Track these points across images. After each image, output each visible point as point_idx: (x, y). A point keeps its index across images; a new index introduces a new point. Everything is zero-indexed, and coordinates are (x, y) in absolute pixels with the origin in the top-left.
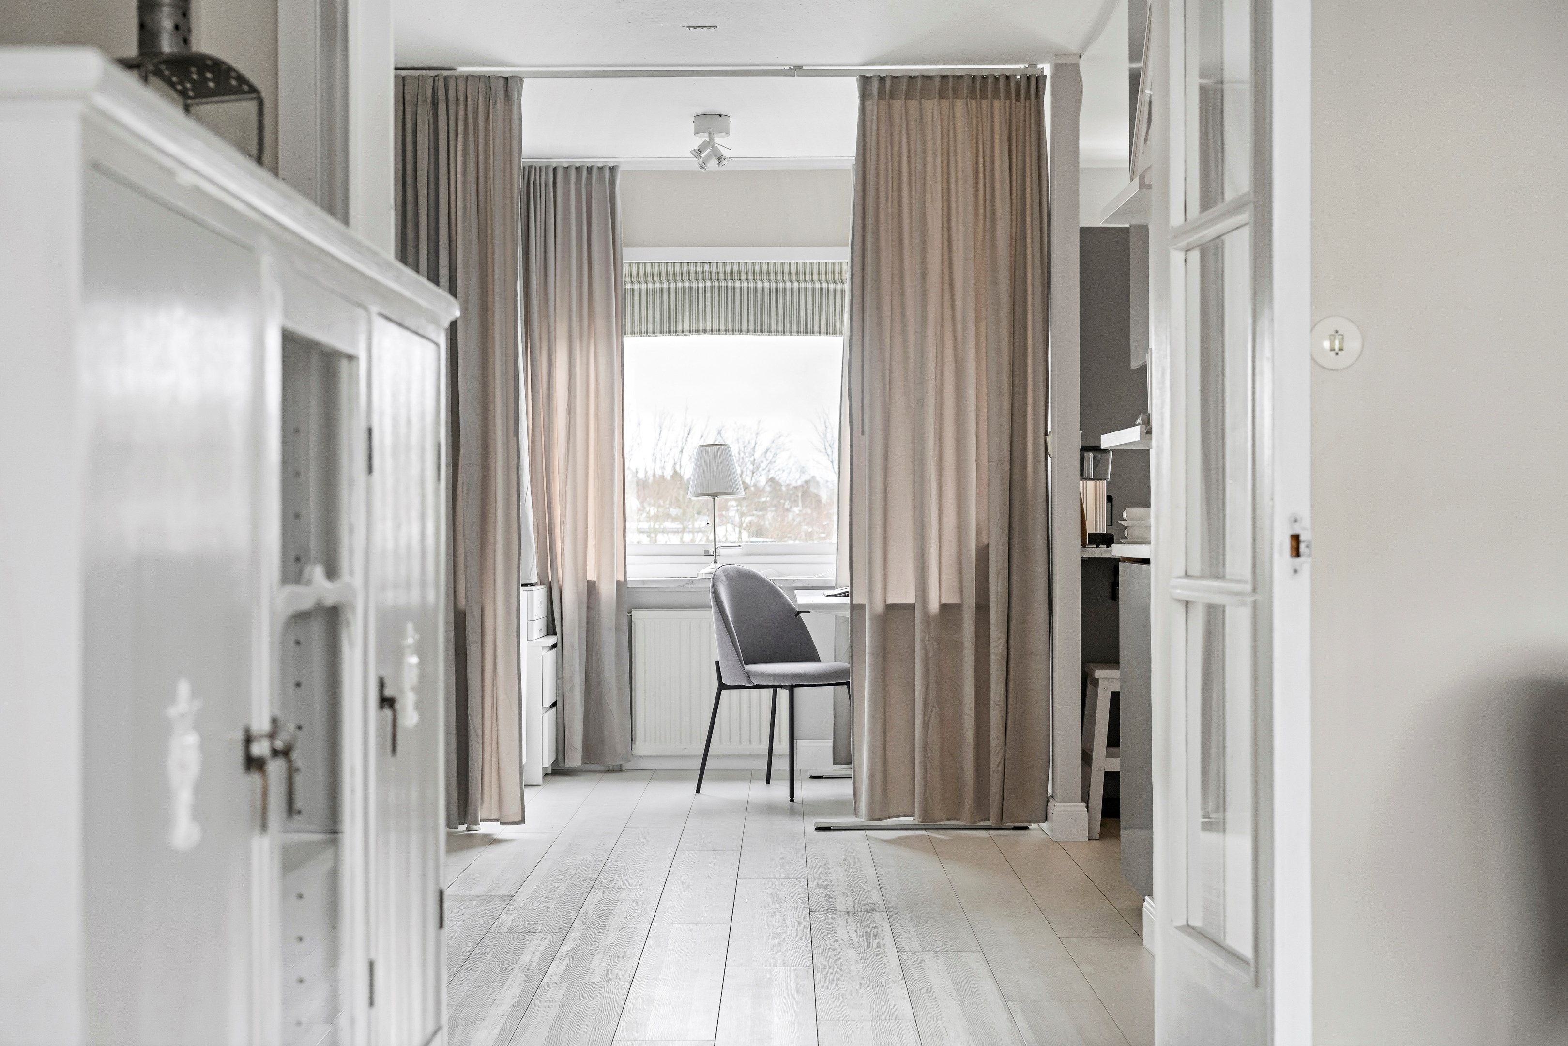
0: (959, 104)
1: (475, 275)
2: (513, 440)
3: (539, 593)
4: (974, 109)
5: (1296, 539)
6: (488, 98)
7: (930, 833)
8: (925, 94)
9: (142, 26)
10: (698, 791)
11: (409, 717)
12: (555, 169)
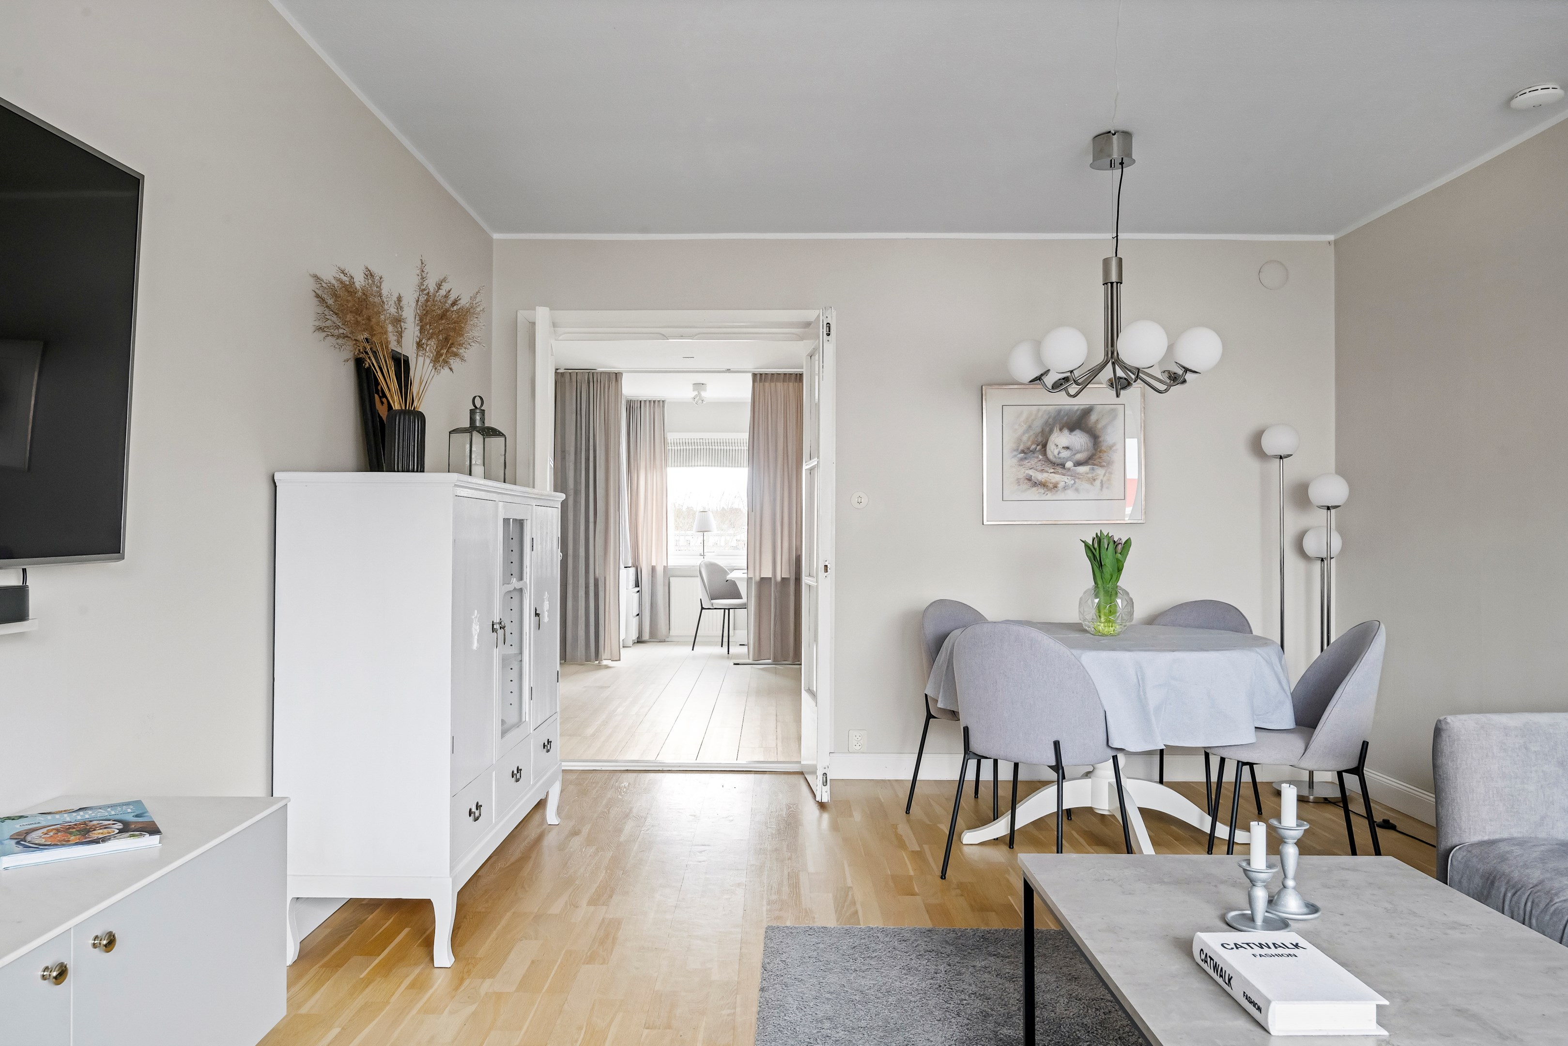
0: (791, 384)
1: (603, 448)
2: (618, 513)
3: (632, 571)
4: (797, 386)
5: (826, 566)
6: (609, 380)
7: (777, 666)
8: (777, 380)
9: (471, 418)
10: (693, 650)
11: (545, 618)
12: (641, 401)
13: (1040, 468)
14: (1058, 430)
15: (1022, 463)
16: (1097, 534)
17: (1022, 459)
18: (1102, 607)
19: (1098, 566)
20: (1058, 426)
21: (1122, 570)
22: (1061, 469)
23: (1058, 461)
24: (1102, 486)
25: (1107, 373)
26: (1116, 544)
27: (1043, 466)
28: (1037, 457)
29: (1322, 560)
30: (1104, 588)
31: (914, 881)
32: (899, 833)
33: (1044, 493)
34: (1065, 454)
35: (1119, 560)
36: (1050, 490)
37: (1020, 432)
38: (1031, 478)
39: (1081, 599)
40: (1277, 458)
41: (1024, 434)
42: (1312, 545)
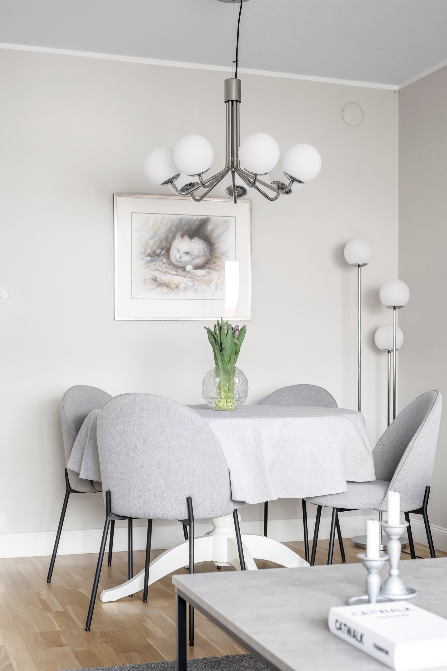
13: (164, 270)
14: (180, 237)
15: (149, 265)
16: (218, 322)
17: (148, 262)
18: (222, 385)
19: (219, 349)
20: (180, 234)
21: (239, 353)
22: (182, 272)
23: (180, 265)
24: (216, 288)
25: (227, 181)
26: (234, 330)
27: (167, 268)
28: (162, 261)
29: (389, 352)
30: (224, 369)
31: (61, 635)
32: (42, 598)
33: (168, 293)
34: (186, 258)
35: (237, 344)
36: (173, 290)
37: (147, 237)
38: (156, 279)
39: (204, 379)
40: (355, 266)
41: (151, 238)
42: (382, 340)
